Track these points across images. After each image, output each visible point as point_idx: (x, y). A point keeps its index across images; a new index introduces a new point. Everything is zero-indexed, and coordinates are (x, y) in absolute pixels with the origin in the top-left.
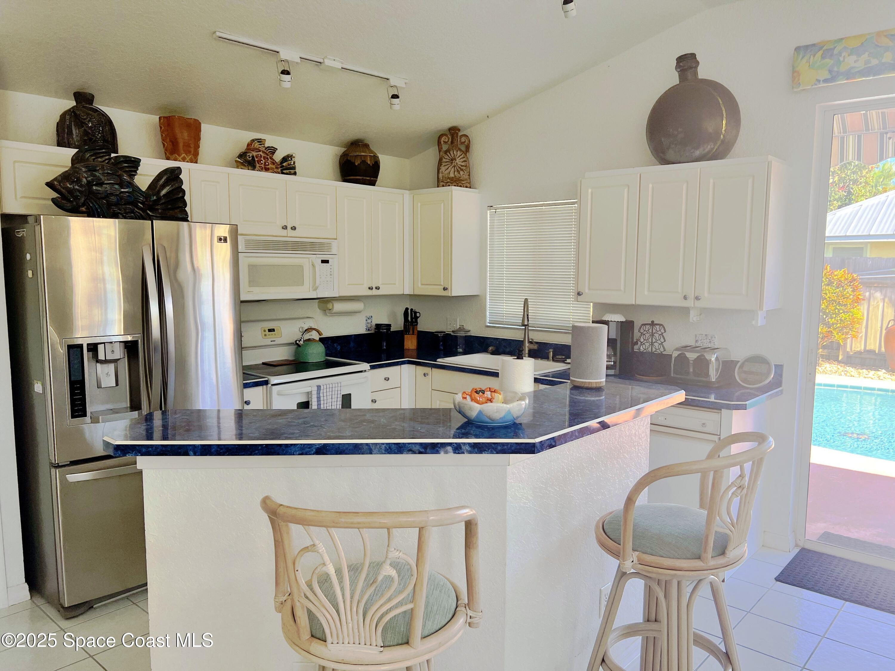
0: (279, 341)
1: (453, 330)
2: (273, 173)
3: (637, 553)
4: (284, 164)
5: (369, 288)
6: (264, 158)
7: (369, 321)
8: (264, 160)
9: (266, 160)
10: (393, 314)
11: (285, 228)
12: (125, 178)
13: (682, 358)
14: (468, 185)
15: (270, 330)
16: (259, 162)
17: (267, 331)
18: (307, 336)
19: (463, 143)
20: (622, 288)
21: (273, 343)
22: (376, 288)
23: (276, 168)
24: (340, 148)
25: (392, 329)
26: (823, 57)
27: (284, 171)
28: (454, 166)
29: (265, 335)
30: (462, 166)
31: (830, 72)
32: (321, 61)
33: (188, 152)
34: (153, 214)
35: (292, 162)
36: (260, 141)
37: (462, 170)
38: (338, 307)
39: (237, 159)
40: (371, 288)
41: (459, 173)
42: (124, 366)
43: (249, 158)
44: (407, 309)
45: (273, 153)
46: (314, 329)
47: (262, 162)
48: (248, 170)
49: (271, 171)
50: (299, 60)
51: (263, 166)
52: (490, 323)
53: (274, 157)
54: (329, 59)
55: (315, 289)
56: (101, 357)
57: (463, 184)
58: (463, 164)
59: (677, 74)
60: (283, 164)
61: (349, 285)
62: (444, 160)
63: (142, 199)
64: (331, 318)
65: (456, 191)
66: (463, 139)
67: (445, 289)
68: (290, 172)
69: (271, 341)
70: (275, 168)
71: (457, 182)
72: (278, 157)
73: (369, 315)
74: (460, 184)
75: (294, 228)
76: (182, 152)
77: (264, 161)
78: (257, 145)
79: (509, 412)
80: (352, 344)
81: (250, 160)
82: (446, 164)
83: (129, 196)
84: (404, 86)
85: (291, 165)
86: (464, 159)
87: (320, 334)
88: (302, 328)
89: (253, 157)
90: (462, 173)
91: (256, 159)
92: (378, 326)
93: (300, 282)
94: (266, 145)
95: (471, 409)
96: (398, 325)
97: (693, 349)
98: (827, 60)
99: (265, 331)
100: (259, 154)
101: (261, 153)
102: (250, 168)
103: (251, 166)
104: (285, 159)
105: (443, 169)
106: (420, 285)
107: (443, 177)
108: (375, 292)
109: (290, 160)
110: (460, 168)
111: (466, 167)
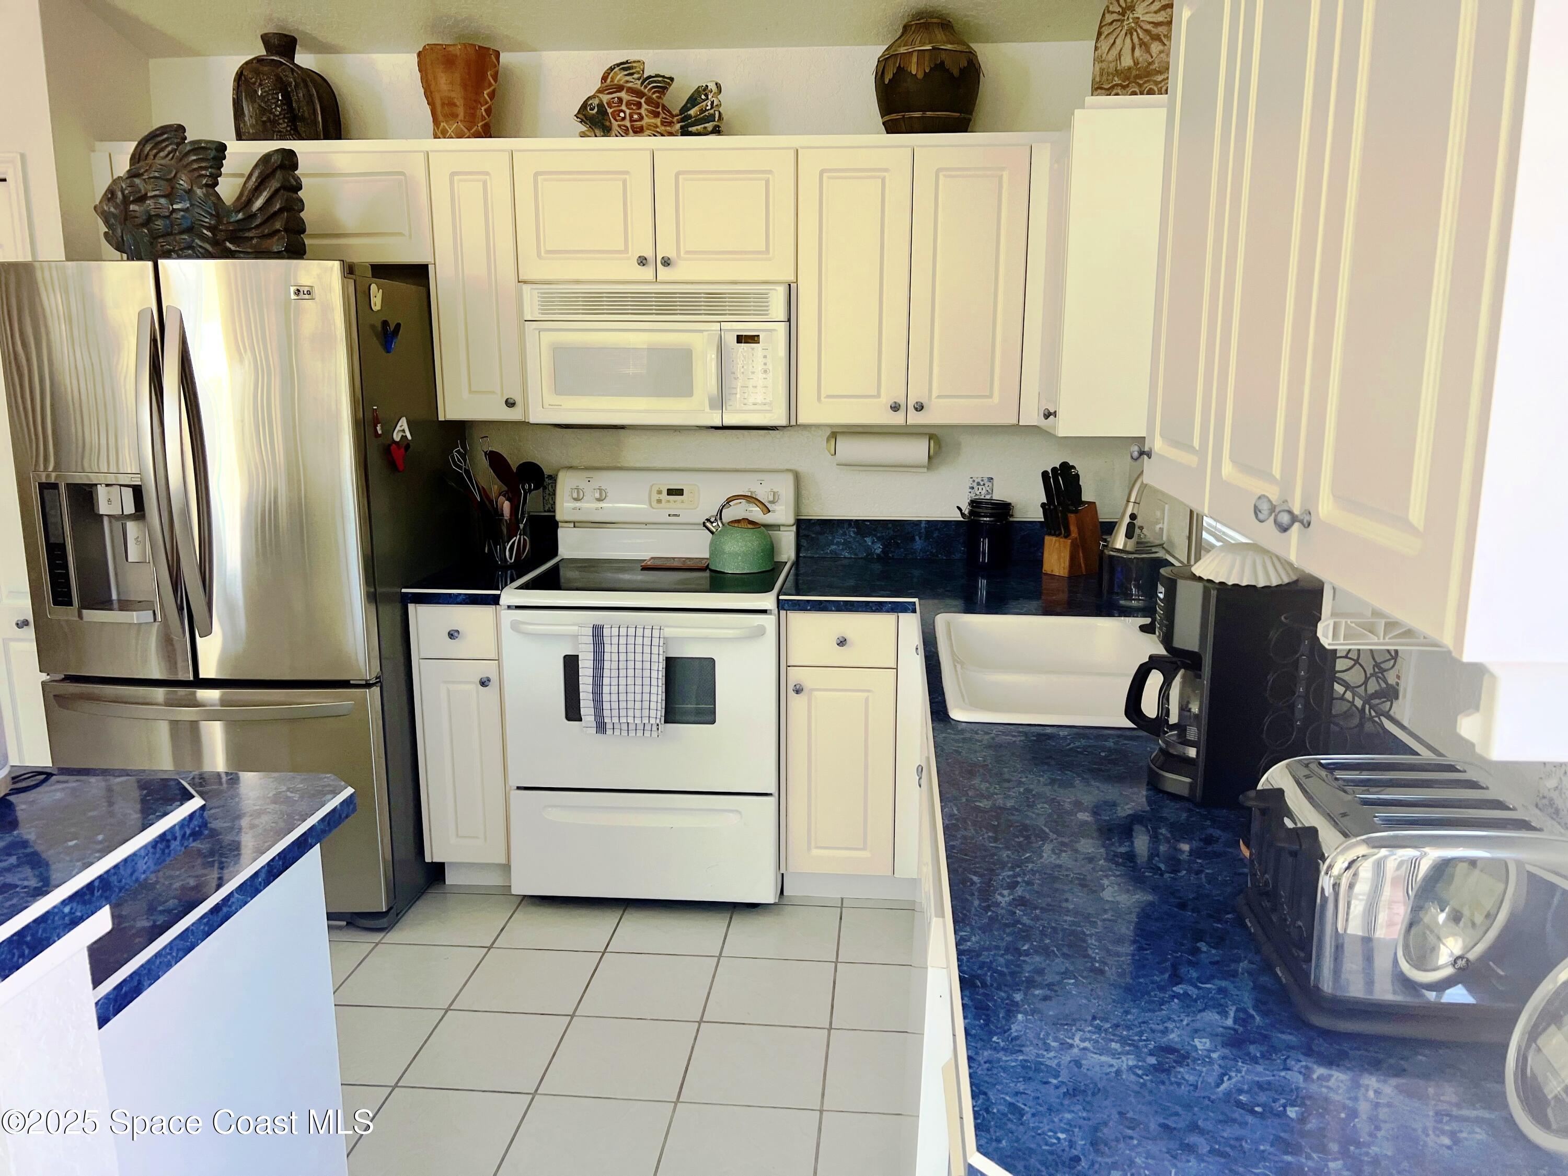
0: (686, 516)
2: (655, 136)
4: (692, 112)
5: (893, 408)
6: (629, 104)
7: (981, 490)
8: (629, 109)
9: (632, 109)
11: (643, 261)
12: (181, 182)
15: (671, 492)
16: (615, 115)
17: (665, 492)
21: (673, 519)
22: (915, 408)
23: (663, 123)
27: (690, 129)
28: (1130, 32)
29: (659, 501)
34: (238, 249)
35: (709, 104)
36: (629, 66)
40: (898, 408)
43: (592, 109)
45: (662, 89)
46: (750, 498)
47: (622, 115)
48: (596, 136)
49: (648, 132)
51: (628, 124)
53: (666, 100)
55: (720, 404)
60: (689, 113)
63: (207, 220)
68: (705, 128)
69: (669, 515)
70: (659, 124)
71: (1140, 80)
72: (676, 95)
74: (1148, 86)
75: (667, 262)
77: (628, 112)
78: (619, 77)
80: (919, 544)
81: (593, 115)
83: (183, 217)
85: (707, 110)
89: (601, 105)
91: (609, 111)
93: (686, 390)
94: (646, 75)
99: (660, 492)
100: (614, 98)
101: (625, 94)
102: (597, 132)
103: (599, 128)
104: (693, 100)
108: (915, 418)
109: (704, 100)
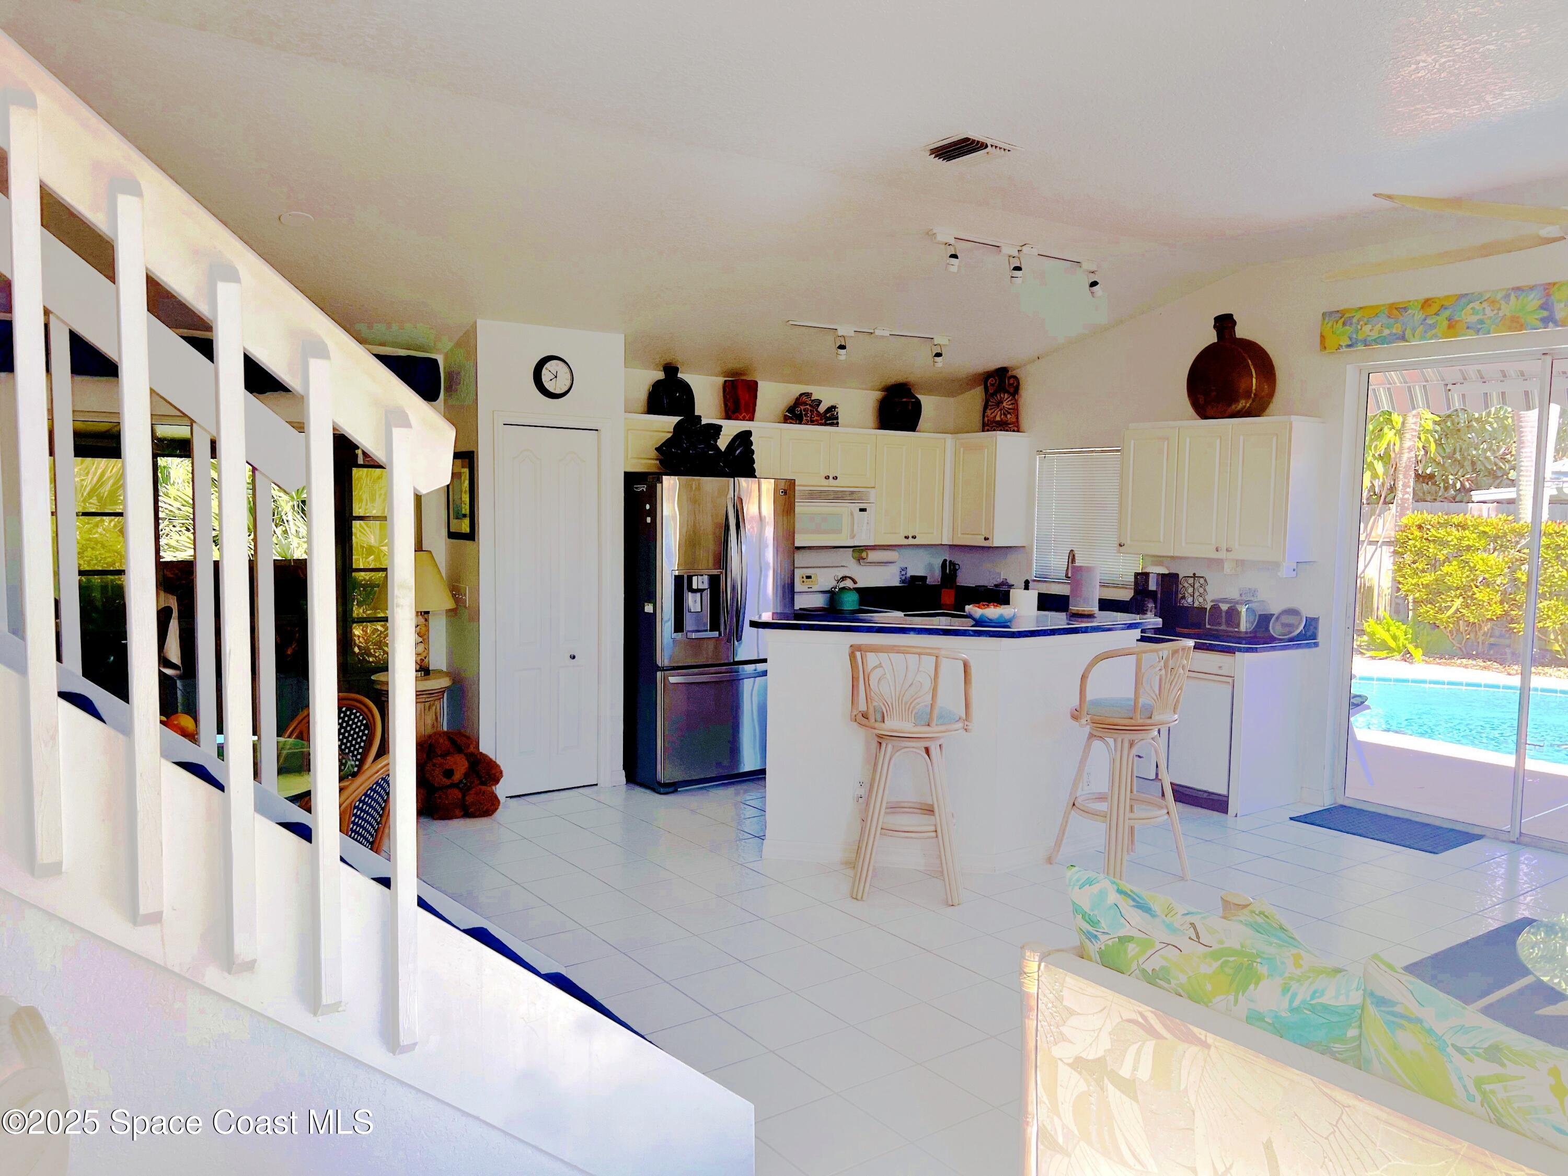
0: (815, 589)
1: (996, 583)
2: (818, 425)
3: (1090, 716)
4: (828, 416)
5: (906, 537)
6: (811, 411)
7: (903, 573)
9: (812, 413)
10: (930, 566)
11: (827, 478)
12: (712, 442)
13: (1215, 608)
14: (1016, 429)
15: (807, 577)
16: (806, 415)
17: (805, 577)
18: (842, 585)
19: (1010, 385)
20: (1162, 540)
21: (810, 590)
22: (913, 537)
23: (821, 419)
24: (880, 392)
25: (928, 582)
26: (1344, 324)
27: (828, 423)
28: (1001, 410)
29: (803, 582)
30: (1009, 409)
31: (1351, 339)
32: (872, 331)
33: (747, 412)
35: (835, 413)
36: (808, 395)
37: (1009, 413)
38: (873, 556)
39: (787, 414)
40: (907, 537)
41: (1006, 416)
42: (707, 595)
43: (798, 411)
44: (945, 561)
45: (818, 405)
46: (850, 578)
47: (808, 415)
48: (796, 423)
49: (816, 423)
50: (853, 334)
51: (809, 418)
52: (1036, 577)
53: (819, 410)
54: (880, 329)
55: (853, 537)
56: (695, 587)
57: (1010, 427)
58: (1010, 407)
59: (1215, 333)
61: (885, 533)
62: (990, 403)
63: (724, 458)
64: (865, 567)
65: (1002, 438)
66: (1011, 381)
67: (986, 539)
68: (833, 423)
69: (808, 588)
70: (819, 420)
71: (1003, 426)
72: (822, 408)
73: (904, 566)
74: (1007, 428)
75: (835, 478)
76: (743, 411)
77: (810, 414)
78: (804, 398)
79: (1001, 616)
81: (797, 414)
82: (992, 407)
83: (715, 456)
84: (947, 343)
85: (834, 416)
86: (1012, 402)
87: (855, 582)
88: (838, 576)
89: (801, 410)
90: (1009, 416)
91: (804, 413)
92: (914, 578)
93: (838, 531)
94: (812, 399)
95: (976, 612)
96: (934, 577)
97: (1224, 601)
98: (1347, 328)
99: (803, 578)
100: (805, 408)
101: (808, 407)
102: (797, 421)
103: (799, 420)
104: (829, 410)
105: (989, 412)
106: (959, 535)
107: (988, 420)
108: (911, 541)
109: (833, 411)
110: (1007, 411)
111: (1016, 410)
